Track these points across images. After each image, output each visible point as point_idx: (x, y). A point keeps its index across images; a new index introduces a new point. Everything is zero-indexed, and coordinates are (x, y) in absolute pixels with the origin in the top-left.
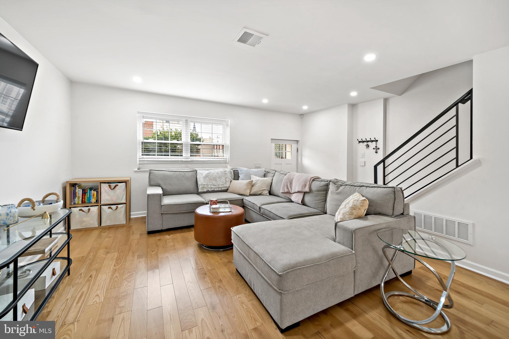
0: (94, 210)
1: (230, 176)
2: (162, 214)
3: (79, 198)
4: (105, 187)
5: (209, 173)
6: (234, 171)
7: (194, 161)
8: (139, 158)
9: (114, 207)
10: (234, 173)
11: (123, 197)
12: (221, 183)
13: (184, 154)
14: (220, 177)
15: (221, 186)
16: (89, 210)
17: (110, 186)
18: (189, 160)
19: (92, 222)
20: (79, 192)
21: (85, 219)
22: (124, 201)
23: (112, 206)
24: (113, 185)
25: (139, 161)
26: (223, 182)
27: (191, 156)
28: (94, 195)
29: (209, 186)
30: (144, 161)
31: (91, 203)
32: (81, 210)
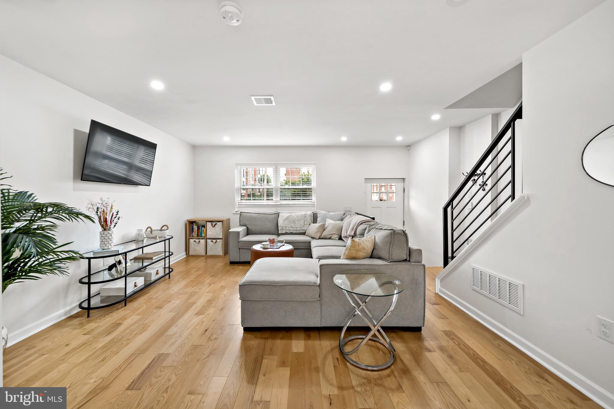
0: (202, 241)
1: (310, 219)
2: (239, 248)
3: (195, 232)
4: (209, 224)
5: (290, 216)
6: (314, 214)
7: (282, 204)
8: (238, 203)
9: (214, 241)
10: (313, 216)
11: (220, 233)
12: (299, 226)
13: (274, 198)
14: (299, 220)
15: (298, 229)
16: (199, 241)
17: (212, 224)
18: (279, 203)
19: (201, 251)
20: (195, 228)
21: (197, 248)
22: (221, 237)
23: (213, 240)
24: (214, 223)
25: (238, 205)
26: (301, 225)
27: (280, 200)
28: (204, 231)
29: (288, 228)
30: (242, 205)
31: (202, 236)
32: (195, 241)
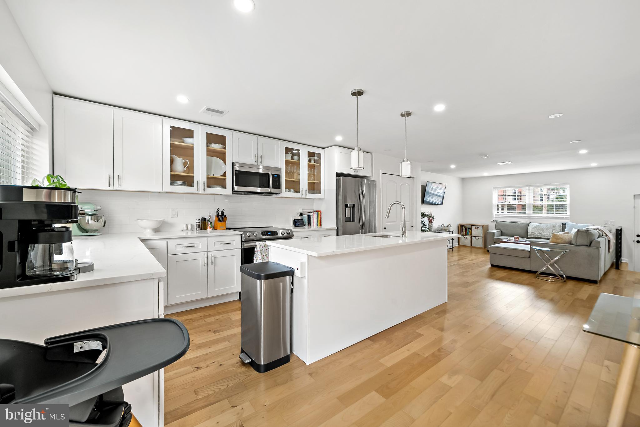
0: (469, 237)
1: (558, 228)
2: (494, 243)
3: (464, 232)
4: (473, 228)
5: (538, 225)
6: (562, 225)
7: (535, 217)
8: (495, 214)
9: (477, 238)
10: (562, 227)
11: (481, 234)
12: (547, 233)
13: (527, 212)
14: (548, 229)
15: (546, 235)
16: (467, 237)
17: (475, 227)
18: (532, 216)
19: (468, 243)
20: (464, 229)
21: (465, 241)
22: (482, 236)
23: (476, 237)
24: (477, 227)
25: (495, 216)
26: (550, 232)
27: (533, 213)
28: (470, 231)
29: (536, 234)
30: (498, 216)
31: (468, 235)
32: (464, 237)
